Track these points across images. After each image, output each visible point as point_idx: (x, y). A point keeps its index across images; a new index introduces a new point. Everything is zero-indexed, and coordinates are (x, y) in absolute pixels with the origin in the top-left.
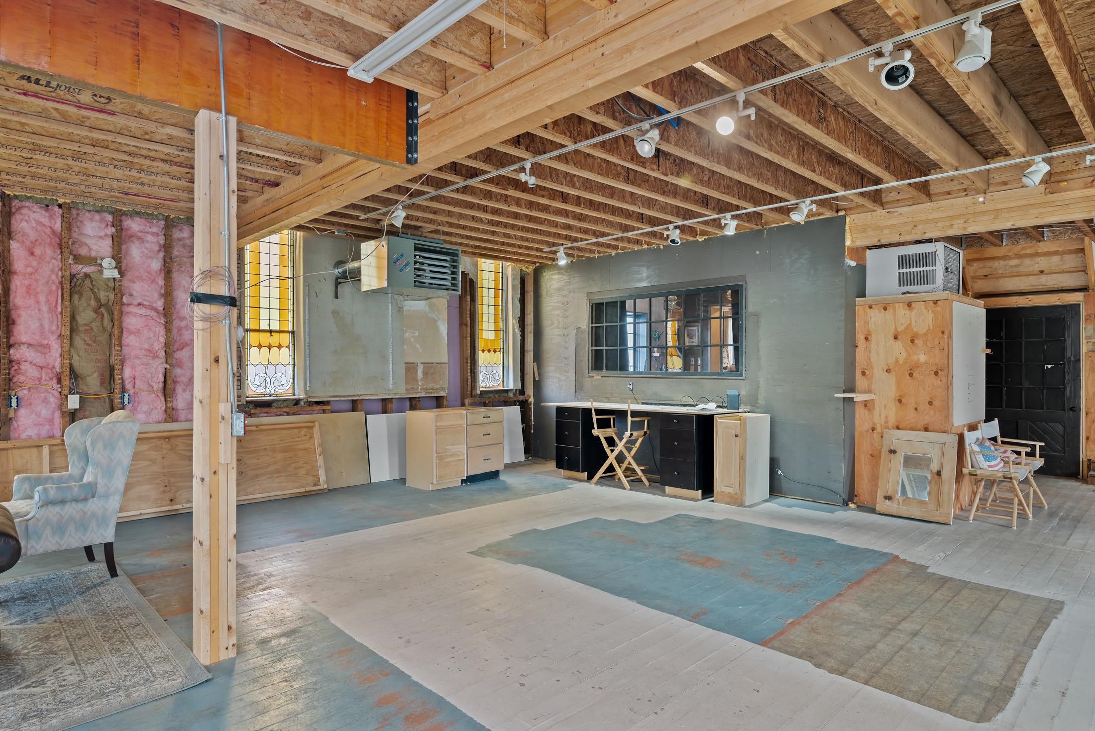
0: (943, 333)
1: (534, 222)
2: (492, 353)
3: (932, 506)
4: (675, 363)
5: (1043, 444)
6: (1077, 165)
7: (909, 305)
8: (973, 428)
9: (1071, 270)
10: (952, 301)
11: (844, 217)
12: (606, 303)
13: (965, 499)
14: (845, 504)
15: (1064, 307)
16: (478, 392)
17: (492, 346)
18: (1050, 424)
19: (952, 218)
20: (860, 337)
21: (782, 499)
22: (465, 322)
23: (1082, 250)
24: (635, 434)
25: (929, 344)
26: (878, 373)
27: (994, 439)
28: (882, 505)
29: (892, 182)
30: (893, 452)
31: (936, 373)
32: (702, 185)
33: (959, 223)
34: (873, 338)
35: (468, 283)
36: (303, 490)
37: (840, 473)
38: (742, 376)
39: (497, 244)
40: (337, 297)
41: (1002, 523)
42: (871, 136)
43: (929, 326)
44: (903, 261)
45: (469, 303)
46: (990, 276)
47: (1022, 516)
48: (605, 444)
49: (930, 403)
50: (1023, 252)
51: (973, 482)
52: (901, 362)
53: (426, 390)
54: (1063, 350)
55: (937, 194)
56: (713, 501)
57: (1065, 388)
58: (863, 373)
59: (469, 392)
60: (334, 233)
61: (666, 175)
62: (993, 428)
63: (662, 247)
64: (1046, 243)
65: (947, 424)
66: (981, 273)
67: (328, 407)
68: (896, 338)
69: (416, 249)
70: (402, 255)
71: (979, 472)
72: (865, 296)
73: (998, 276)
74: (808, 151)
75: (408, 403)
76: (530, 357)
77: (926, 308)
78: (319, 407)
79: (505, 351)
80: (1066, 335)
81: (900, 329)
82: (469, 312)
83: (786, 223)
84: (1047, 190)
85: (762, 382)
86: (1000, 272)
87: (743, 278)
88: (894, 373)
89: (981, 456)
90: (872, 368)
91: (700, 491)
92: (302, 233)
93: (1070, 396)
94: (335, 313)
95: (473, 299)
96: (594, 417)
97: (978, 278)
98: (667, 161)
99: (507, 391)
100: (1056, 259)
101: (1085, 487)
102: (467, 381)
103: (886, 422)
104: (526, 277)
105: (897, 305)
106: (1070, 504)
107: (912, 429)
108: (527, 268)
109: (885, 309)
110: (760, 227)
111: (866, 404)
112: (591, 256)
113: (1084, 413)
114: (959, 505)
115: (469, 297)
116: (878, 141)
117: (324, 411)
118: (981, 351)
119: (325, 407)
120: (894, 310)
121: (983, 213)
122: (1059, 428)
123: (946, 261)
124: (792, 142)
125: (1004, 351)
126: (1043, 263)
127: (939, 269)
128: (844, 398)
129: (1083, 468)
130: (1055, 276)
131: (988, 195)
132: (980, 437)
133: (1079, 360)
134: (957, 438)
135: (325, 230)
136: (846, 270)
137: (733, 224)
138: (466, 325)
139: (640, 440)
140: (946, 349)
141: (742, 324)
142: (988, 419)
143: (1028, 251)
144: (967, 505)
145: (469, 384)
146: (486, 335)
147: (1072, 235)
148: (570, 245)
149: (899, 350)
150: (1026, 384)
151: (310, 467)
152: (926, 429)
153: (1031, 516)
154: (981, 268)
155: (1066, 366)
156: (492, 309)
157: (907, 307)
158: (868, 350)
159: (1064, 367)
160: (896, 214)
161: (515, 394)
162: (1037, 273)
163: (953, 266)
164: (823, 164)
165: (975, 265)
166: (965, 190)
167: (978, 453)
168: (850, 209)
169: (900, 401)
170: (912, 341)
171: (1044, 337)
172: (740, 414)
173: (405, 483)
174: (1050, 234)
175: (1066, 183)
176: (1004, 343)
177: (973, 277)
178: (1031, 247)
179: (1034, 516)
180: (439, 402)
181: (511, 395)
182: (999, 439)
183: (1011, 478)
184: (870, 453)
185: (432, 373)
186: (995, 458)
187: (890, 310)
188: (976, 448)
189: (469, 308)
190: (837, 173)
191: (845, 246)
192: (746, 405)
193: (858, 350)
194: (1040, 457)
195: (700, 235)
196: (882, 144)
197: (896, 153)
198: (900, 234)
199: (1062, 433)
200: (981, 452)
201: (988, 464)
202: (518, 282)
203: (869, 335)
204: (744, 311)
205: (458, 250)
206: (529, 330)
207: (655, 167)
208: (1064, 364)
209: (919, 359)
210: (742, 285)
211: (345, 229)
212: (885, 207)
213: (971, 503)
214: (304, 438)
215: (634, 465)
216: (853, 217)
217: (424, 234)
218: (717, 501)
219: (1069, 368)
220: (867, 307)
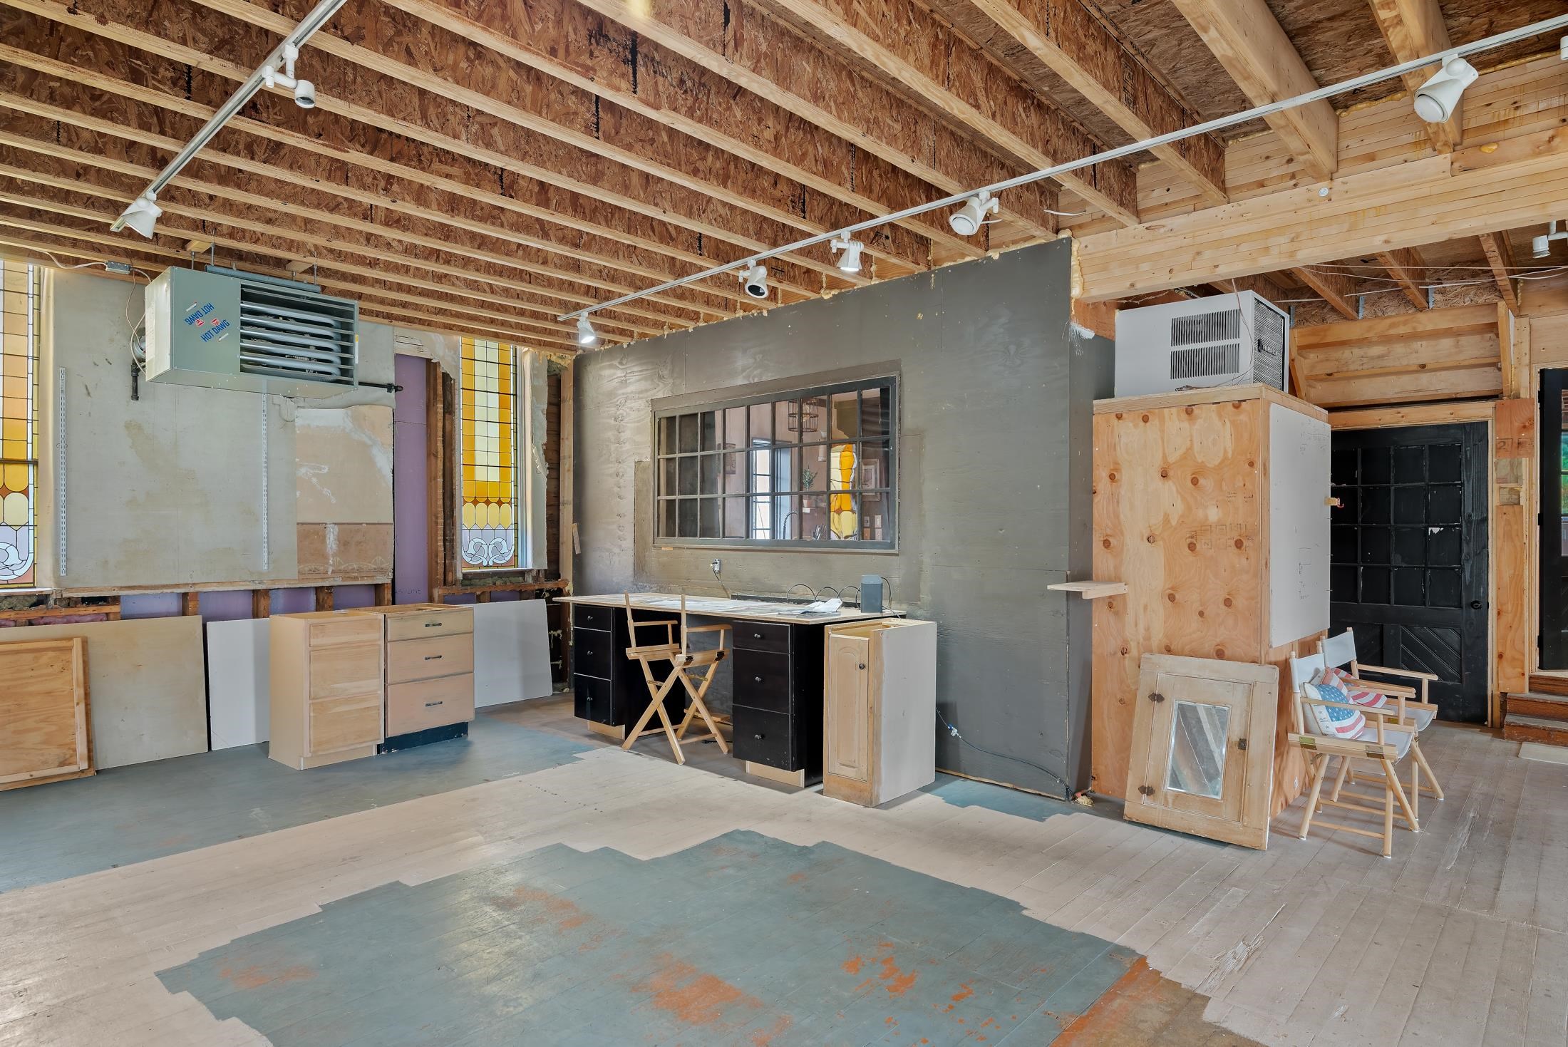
0: (1251, 464)
1: (492, 250)
2: (494, 506)
3: (1228, 811)
4: (845, 523)
5: (1435, 678)
6: (1517, 108)
7: (1189, 410)
8: (1307, 648)
9: (1473, 362)
10: (1269, 403)
11: (1069, 240)
12: (681, 417)
13: (1294, 784)
14: (1071, 795)
15: (1462, 427)
16: (460, 576)
17: (493, 494)
18: (1438, 631)
19: (1267, 233)
20: (1101, 475)
21: (959, 783)
22: (433, 451)
23: (1493, 327)
24: (698, 658)
25: (1224, 488)
26: (1133, 542)
27: (1347, 667)
28: (1136, 805)
29: (1144, 138)
30: (1157, 698)
31: (1239, 544)
32: (758, 145)
33: (1281, 242)
34: (1124, 476)
35: (440, 381)
36: (25, 776)
37: (1063, 736)
38: (893, 547)
39: (468, 305)
40: (135, 396)
41: (1361, 842)
42: (1089, 19)
43: (1225, 451)
44: (1181, 331)
45: (440, 416)
46: (1336, 375)
47: (1402, 827)
48: (648, 676)
49: (1228, 603)
50: (1393, 332)
51: (1309, 758)
52: (1174, 523)
53: (345, 573)
54: (1459, 501)
55: (1239, 188)
56: (821, 792)
57: (1462, 569)
58: (1107, 544)
59: (440, 577)
60: (105, 267)
61: (657, 107)
62: (1345, 646)
63: (765, 314)
64: (1430, 315)
65: (1260, 643)
66: (1322, 370)
67: (114, 609)
68: (1164, 475)
69: (245, 296)
70: (210, 307)
71: (1319, 741)
72: (1112, 396)
73: (1350, 374)
74: (959, 58)
75: (313, 597)
76: (567, 513)
77: (1220, 416)
78: (91, 609)
79: (517, 503)
80: (1464, 477)
81: (1172, 458)
82: (440, 433)
83: (968, 259)
84: (1456, 165)
85: (927, 560)
86: (1352, 367)
87: (896, 365)
88: (1161, 543)
89: (1323, 708)
90: (1122, 533)
91: (802, 772)
92: (52, 270)
93: (1471, 582)
94: (133, 428)
95: (449, 409)
96: (631, 625)
97: (1318, 379)
98: (660, 79)
99: (522, 573)
100: (1446, 343)
101: (1499, 745)
102: (437, 556)
103: (1148, 638)
104: (562, 373)
105: (1166, 411)
106: (1481, 787)
107: (1193, 654)
108: (562, 358)
109: (1145, 419)
110: (922, 269)
111: (1111, 602)
112: (658, 333)
113: (1495, 612)
114: (1282, 799)
115: (440, 406)
116: (1108, 37)
117: (108, 616)
118: (1322, 501)
119: (107, 609)
120: (1162, 420)
121: (1327, 220)
122: (1453, 637)
123: (1259, 329)
124: (915, 25)
125: (1360, 505)
126: (1424, 351)
127: (1246, 342)
128: (1068, 593)
129: (1493, 709)
130: (1443, 373)
131: (1338, 182)
132: (1322, 668)
133: (1486, 519)
134: (1276, 672)
135: (77, 261)
136: (1072, 345)
137: (855, 249)
138: (436, 456)
139: (713, 667)
140: (1258, 496)
141: (894, 450)
142: (1335, 631)
143: (1402, 330)
144: (1297, 795)
145: (441, 561)
146: (480, 474)
147: (1476, 299)
148: (596, 307)
149: (1169, 498)
150: (1396, 560)
151: (54, 728)
152: (1220, 655)
153: (1417, 826)
154: (1322, 361)
155: (1464, 530)
156: (494, 429)
157: (1184, 415)
158: (1115, 499)
159: (1461, 532)
160: (1162, 230)
161: (536, 579)
162: (1415, 368)
163: (1272, 342)
164: (1000, 97)
165: (1313, 356)
166: (1293, 176)
167: (1318, 703)
168: (1080, 226)
169: (1172, 598)
170: (1195, 482)
171: (1427, 481)
172: (885, 621)
173: (267, 753)
174: (1439, 297)
175: (1495, 147)
176: (1360, 490)
177: (1308, 378)
178: (1405, 323)
179: (1421, 825)
180: (379, 595)
181: (529, 580)
182: (1356, 667)
183: (1381, 756)
184: (1119, 697)
185: (359, 543)
186: (1350, 714)
187: (1154, 421)
188: (1314, 693)
189: (440, 424)
190: (1036, 126)
191: (1070, 298)
192: (900, 602)
193: (1097, 499)
194: (1430, 702)
195: (827, 288)
196: (1118, 48)
197: (1152, 80)
198: (1171, 271)
199: (1457, 647)
200: (1323, 702)
201: (1337, 724)
202: (543, 383)
203: (1116, 470)
204: (897, 427)
205: (352, 306)
206: (567, 467)
207: (624, 85)
208: (1460, 526)
209: (1206, 518)
210: (894, 378)
211: (127, 261)
212: (1144, 217)
213: (1306, 792)
214: (50, 670)
215: (704, 714)
216: (1086, 240)
217: (297, 276)
218: (830, 794)
219: (1469, 533)
220: (1113, 416)
